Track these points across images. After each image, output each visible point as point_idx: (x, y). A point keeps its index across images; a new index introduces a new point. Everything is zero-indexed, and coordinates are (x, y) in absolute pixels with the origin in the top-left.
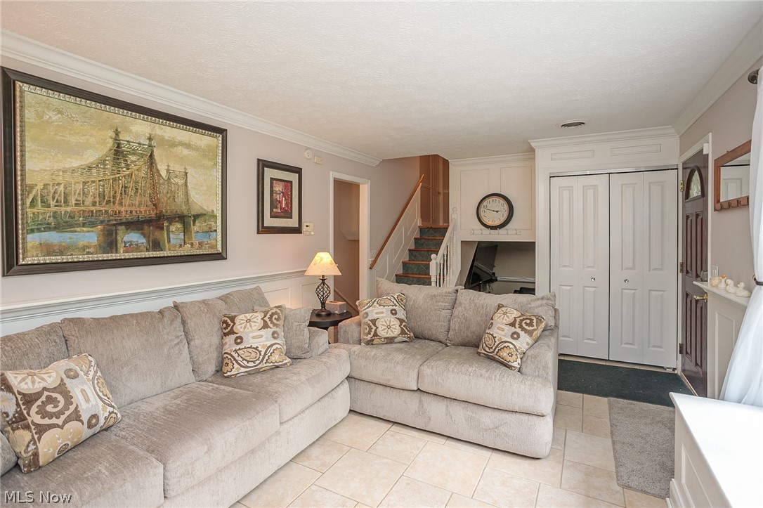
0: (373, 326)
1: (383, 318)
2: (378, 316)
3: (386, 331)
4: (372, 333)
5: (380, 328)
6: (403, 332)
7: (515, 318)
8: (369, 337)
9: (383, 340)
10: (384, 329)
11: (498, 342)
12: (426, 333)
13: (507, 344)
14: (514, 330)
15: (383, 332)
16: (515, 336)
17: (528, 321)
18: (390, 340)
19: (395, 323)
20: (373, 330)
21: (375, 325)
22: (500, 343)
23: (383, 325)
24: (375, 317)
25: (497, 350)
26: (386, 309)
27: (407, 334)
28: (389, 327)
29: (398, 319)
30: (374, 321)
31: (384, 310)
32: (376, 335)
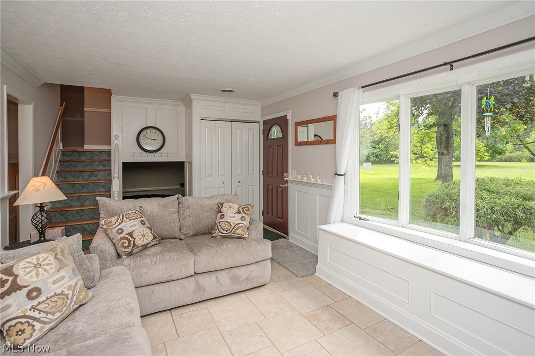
0: (131, 239)
1: (137, 229)
2: (133, 228)
3: (142, 240)
4: (132, 245)
5: (137, 238)
6: (155, 238)
7: (238, 208)
8: (130, 249)
9: (140, 248)
10: (140, 239)
11: (233, 226)
12: (166, 234)
13: (240, 225)
14: (242, 215)
15: (140, 242)
16: (243, 219)
17: (247, 209)
18: (145, 247)
19: (147, 231)
20: (132, 242)
21: (132, 237)
22: (235, 226)
23: (139, 235)
24: (130, 230)
25: (234, 230)
26: (137, 221)
27: (158, 238)
28: (144, 236)
29: (147, 227)
30: (131, 234)
31: (136, 223)
32: (134, 245)
